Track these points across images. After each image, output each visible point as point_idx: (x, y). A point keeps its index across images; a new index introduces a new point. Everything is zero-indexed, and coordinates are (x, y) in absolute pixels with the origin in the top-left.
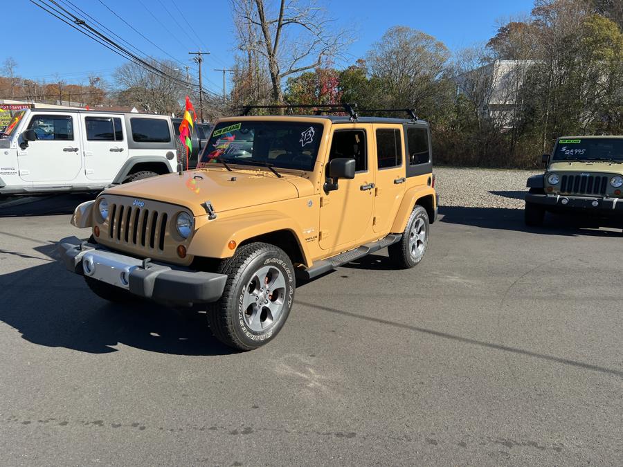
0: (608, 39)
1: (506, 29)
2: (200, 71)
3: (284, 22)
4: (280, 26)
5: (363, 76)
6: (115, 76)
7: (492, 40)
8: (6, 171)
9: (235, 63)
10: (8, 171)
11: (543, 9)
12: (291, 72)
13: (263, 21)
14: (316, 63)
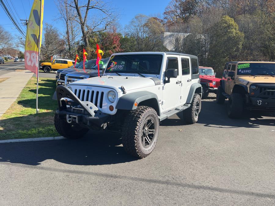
3: (89, 8)
13: (77, 6)
14: (104, 29)
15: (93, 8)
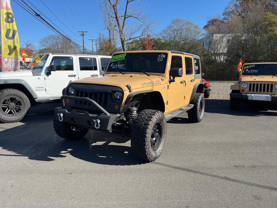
0: (275, 23)
1: (210, 22)
2: (83, 40)
3: (126, 17)
4: (125, 18)
5: (161, 41)
6: (41, 43)
7: (205, 26)
8: (38, 89)
9: (99, 36)
10: (39, 89)
11: (228, 13)
12: (130, 39)
13: (116, 16)
14: (141, 35)
15: (131, 16)
